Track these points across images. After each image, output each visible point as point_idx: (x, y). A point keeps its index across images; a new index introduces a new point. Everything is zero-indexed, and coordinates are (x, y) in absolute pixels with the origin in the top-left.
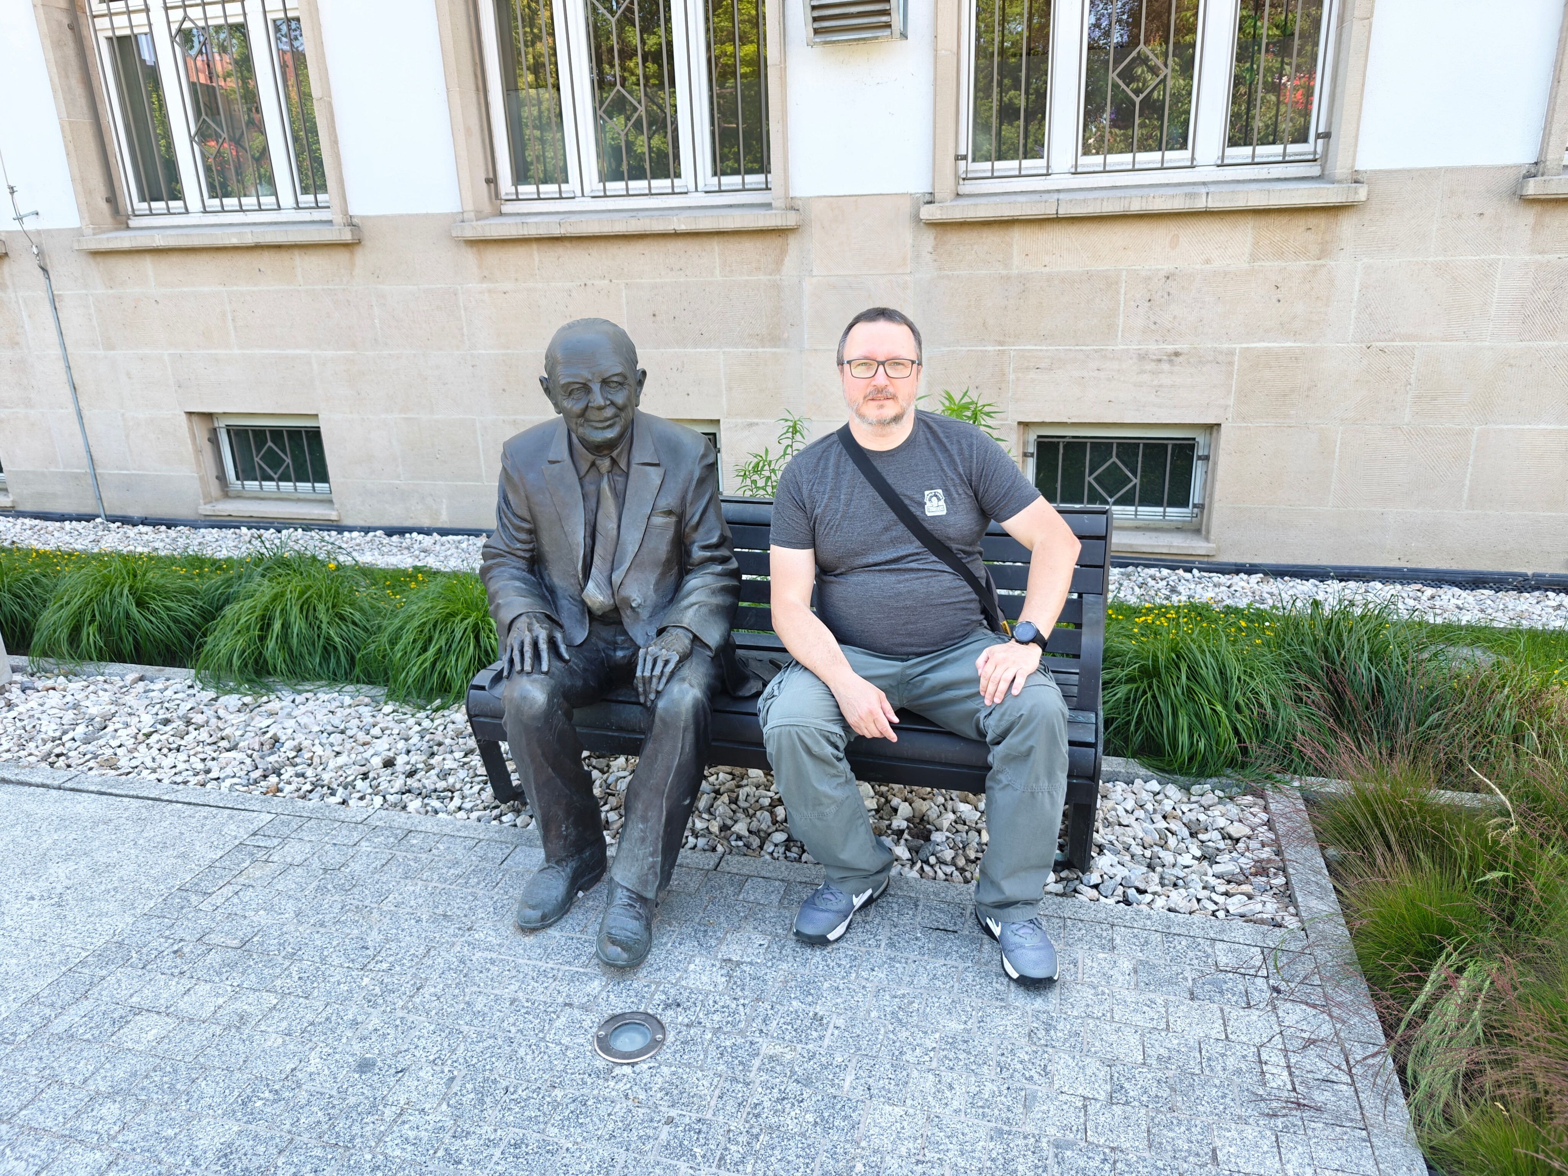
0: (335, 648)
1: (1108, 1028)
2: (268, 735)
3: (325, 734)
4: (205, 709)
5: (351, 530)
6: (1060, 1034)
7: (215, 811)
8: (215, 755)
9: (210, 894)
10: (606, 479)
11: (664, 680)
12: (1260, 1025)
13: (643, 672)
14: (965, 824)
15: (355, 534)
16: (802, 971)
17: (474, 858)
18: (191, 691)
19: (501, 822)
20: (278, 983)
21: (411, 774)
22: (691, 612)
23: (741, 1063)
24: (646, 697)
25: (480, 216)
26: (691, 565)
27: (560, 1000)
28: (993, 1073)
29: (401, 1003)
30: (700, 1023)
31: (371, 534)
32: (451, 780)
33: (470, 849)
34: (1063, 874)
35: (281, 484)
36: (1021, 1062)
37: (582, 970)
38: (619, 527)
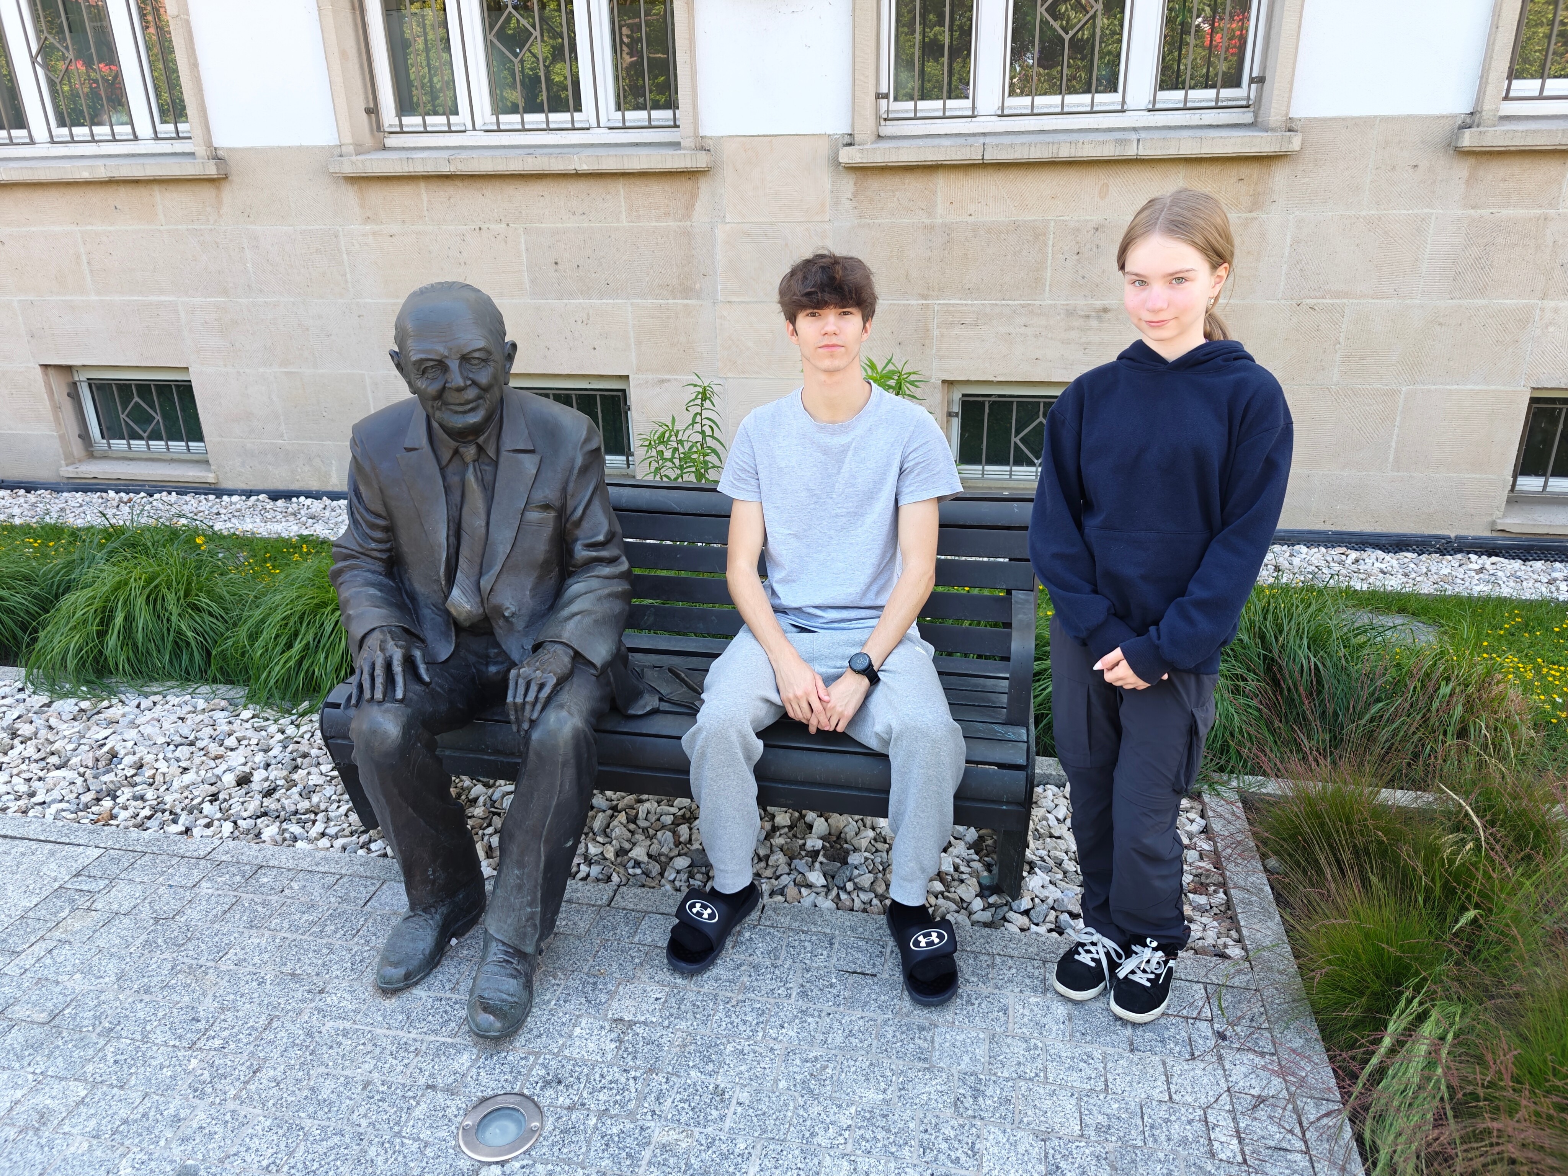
0: (188, 644)
1: (1041, 1091)
2: (105, 749)
3: (172, 747)
4: (34, 717)
5: (231, 493)
6: (989, 1102)
7: (34, 845)
8: (41, 774)
9: (19, 954)
10: (471, 470)
11: (539, 707)
12: (1205, 1080)
13: (514, 697)
15: (235, 498)
16: (703, 1031)
17: (333, 900)
18: (21, 696)
19: (369, 849)
20: (90, 1068)
21: (269, 793)
22: (571, 624)
23: (629, 1155)
25: (360, 149)
26: (574, 566)
27: (422, 1081)
28: (915, 1156)
29: (233, 1092)
30: (583, 1105)
31: (253, 498)
32: (315, 799)
33: (329, 888)
34: (991, 900)
35: (151, 442)
36: (946, 1140)
37: (449, 1040)
38: (488, 524)
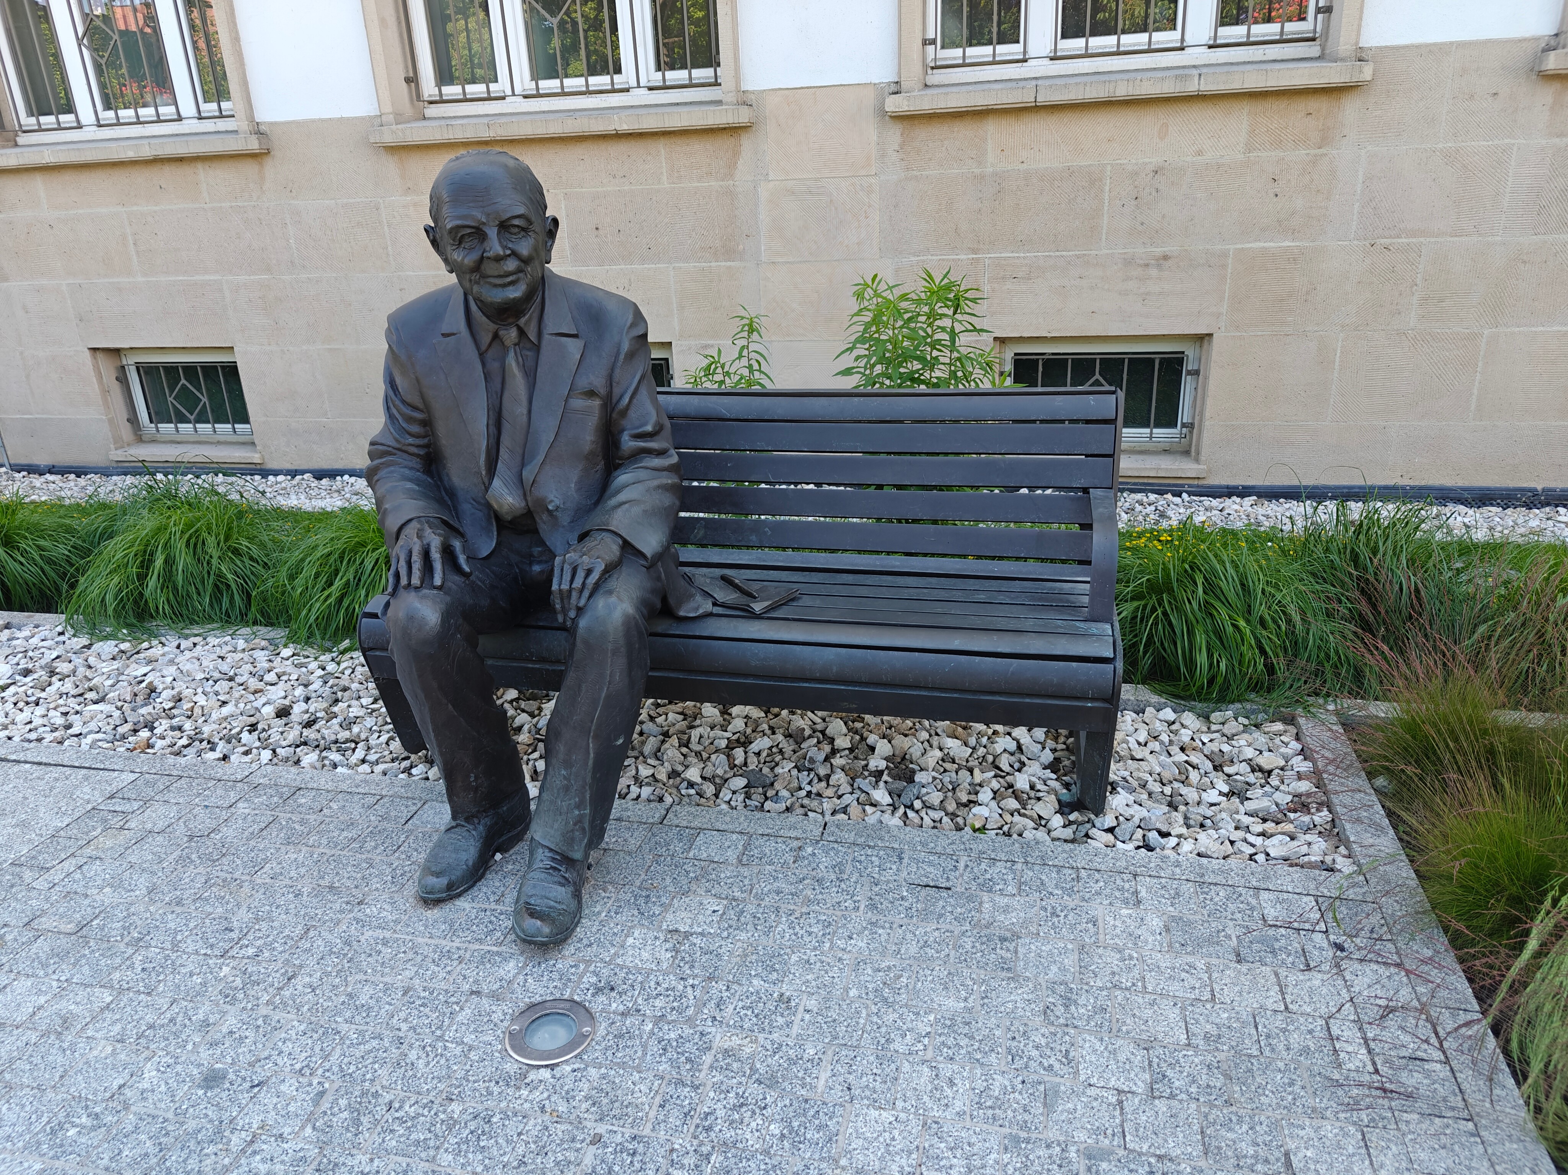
0: (228, 586)
1: (1140, 1000)
2: (144, 685)
3: (211, 682)
4: (73, 657)
5: (276, 473)
6: (1082, 1011)
7: (68, 771)
8: (78, 708)
9: (48, 869)
10: (512, 354)
12: (1324, 991)
13: (560, 585)
14: (954, 762)
15: (280, 478)
16: (765, 942)
17: (373, 818)
18: (62, 638)
19: (410, 774)
20: (116, 975)
21: (309, 724)
22: (620, 512)
23: (688, 1060)
24: (565, 615)
25: (399, 119)
26: (621, 458)
27: (466, 987)
28: (1003, 1063)
29: (266, 997)
30: (638, 1011)
31: (298, 477)
32: (356, 729)
33: (369, 807)
34: (1073, 817)
35: (198, 425)
36: (1037, 1048)
37: (495, 949)
38: (530, 412)
